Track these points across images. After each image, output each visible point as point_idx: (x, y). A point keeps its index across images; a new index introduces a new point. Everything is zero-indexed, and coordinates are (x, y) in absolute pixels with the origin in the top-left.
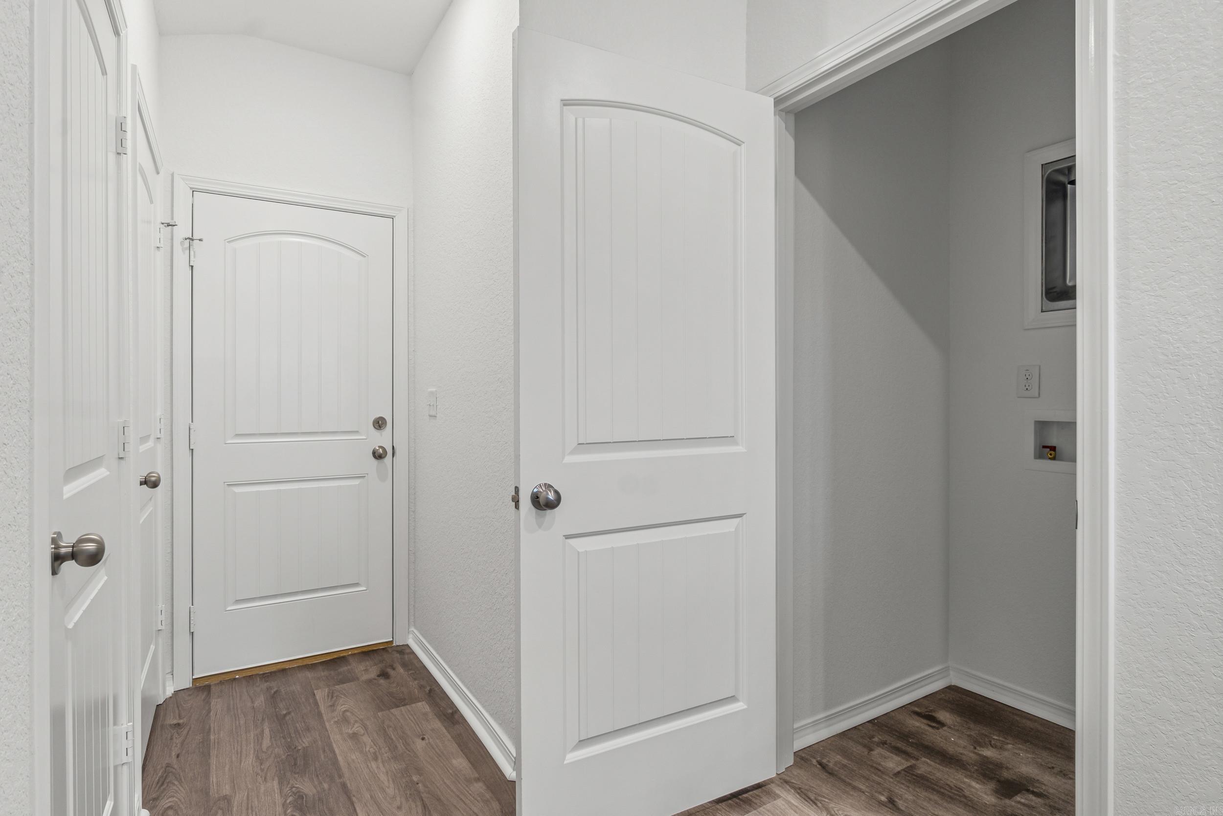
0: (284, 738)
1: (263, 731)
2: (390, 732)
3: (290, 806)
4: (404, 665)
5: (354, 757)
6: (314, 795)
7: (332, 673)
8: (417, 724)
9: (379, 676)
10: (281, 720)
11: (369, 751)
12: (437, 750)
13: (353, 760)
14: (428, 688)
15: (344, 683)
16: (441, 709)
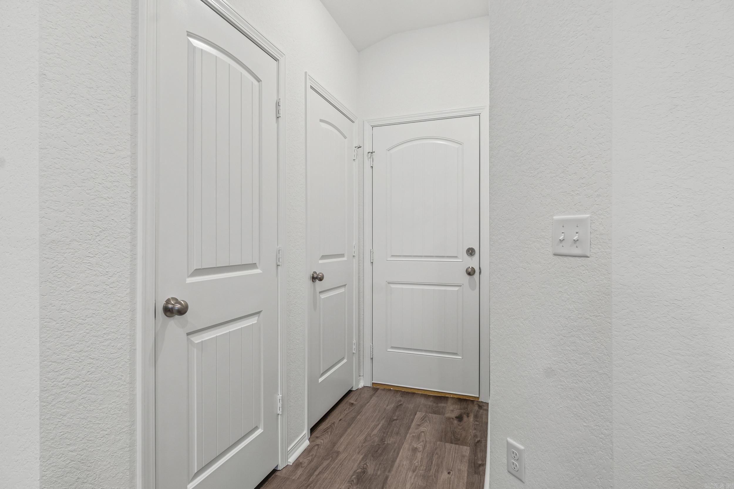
0: (384, 433)
1: (379, 424)
2: (435, 457)
3: (356, 474)
4: (476, 416)
5: (405, 463)
6: (370, 475)
7: (434, 405)
8: (454, 461)
9: (456, 417)
10: (391, 421)
11: (415, 464)
12: (451, 485)
13: (403, 465)
14: (479, 439)
15: (435, 414)
16: (476, 458)
